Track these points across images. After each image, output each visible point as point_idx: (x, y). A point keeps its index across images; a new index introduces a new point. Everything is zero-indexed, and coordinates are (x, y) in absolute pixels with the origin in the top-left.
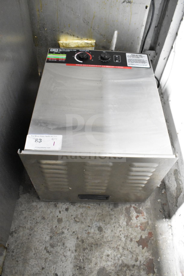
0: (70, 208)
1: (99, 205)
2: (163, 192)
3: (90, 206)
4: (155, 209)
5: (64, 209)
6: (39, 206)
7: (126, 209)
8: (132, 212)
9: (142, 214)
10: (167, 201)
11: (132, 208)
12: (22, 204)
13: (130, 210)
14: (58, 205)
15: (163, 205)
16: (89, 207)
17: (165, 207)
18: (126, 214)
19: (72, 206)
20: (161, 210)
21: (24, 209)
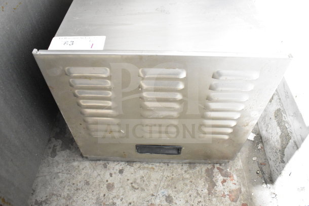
0: (125, 169)
1: (168, 165)
2: (259, 147)
3: (154, 166)
4: (250, 170)
5: (118, 171)
6: (81, 167)
7: (207, 171)
8: (215, 175)
9: (230, 177)
10: (266, 159)
11: (216, 170)
12: (58, 164)
13: (213, 172)
14: (108, 165)
15: (261, 165)
16: (154, 169)
17: (264, 168)
18: (207, 177)
19: (128, 166)
20: (258, 172)
21: (61, 171)
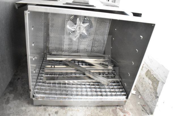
0: (59, 111)
1: (88, 108)
2: (140, 97)
3: (79, 109)
4: (138, 109)
5: (54, 113)
6: (27, 110)
7: (113, 110)
8: (118, 112)
9: (127, 113)
10: (145, 103)
11: (118, 110)
12: (10, 108)
13: (116, 111)
14: (47, 109)
15: (143, 106)
16: (79, 111)
17: (145, 108)
18: (114, 114)
19: (61, 110)
20: (143, 110)
21: (12, 113)
